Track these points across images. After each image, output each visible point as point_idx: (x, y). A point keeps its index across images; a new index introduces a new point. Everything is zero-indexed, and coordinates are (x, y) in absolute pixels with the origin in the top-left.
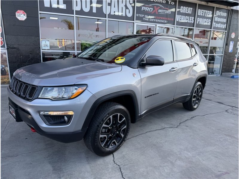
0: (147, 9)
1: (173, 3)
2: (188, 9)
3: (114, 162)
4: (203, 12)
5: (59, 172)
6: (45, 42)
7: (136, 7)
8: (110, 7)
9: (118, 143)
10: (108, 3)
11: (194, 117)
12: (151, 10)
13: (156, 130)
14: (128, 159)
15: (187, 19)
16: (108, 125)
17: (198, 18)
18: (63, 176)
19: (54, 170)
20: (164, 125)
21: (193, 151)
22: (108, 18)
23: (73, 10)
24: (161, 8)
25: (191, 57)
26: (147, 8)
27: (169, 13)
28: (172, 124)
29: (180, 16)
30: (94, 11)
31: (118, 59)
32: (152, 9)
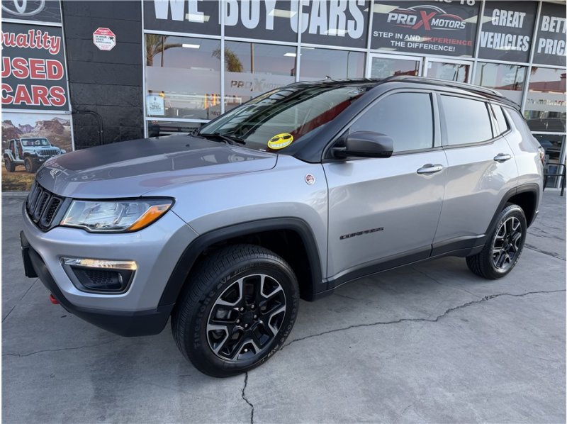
0: (403, 17)
1: (470, 2)
2: (512, 16)
3: (243, 394)
4: (556, 22)
5: (106, 404)
6: (155, 99)
7: (374, 14)
8: (308, 15)
9: (260, 347)
10: (304, 7)
11: (491, 297)
12: (412, 19)
13: (376, 324)
14: (278, 392)
15: (511, 42)
16: (233, 302)
17: (541, 40)
18: (110, 415)
19: (96, 397)
20: (401, 312)
21: (462, 390)
22: (302, 42)
23: (220, 25)
24: (438, 16)
25: (491, 137)
26: (401, 15)
27: (460, 26)
28: (425, 312)
29: (491, 34)
30: (270, 25)
31: (277, 139)
32: (415, 18)
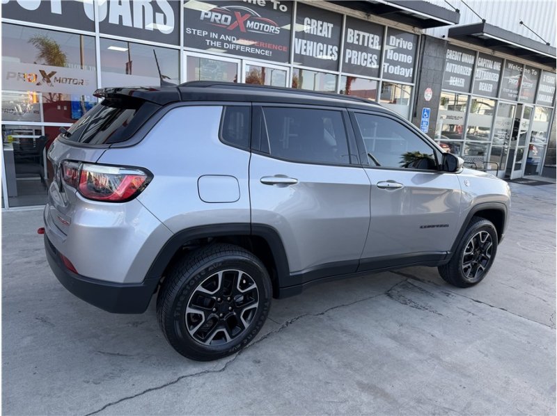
1: (283, 8)
2: (322, 26)
4: (358, 35)
7: (185, 9)
12: (226, 20)
15: (322, 51)
17: (348, 51)
24: (253, 19)
26: (215, 14)
27: (275, 31)
29: (304, 41)
32: (230, 18)
